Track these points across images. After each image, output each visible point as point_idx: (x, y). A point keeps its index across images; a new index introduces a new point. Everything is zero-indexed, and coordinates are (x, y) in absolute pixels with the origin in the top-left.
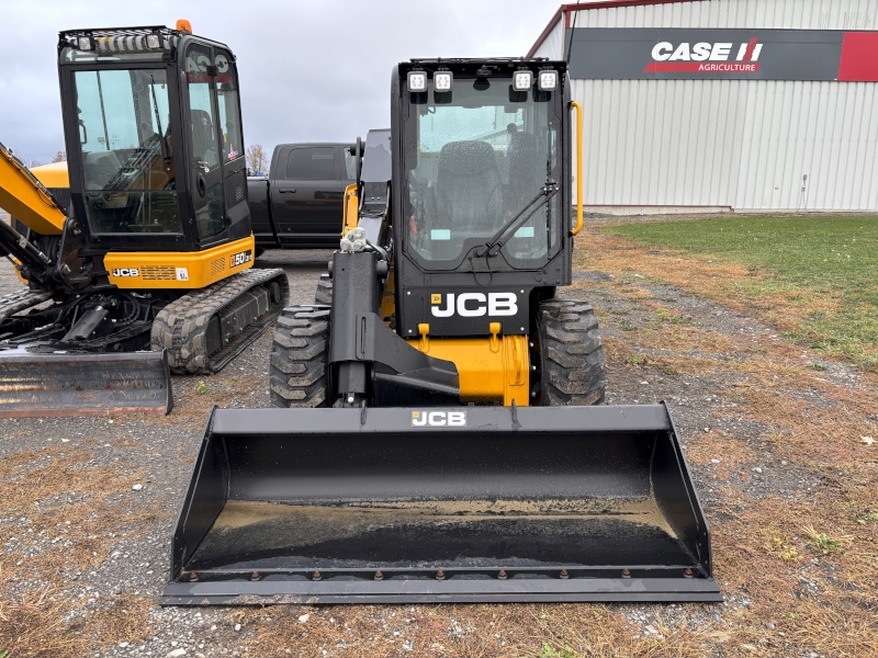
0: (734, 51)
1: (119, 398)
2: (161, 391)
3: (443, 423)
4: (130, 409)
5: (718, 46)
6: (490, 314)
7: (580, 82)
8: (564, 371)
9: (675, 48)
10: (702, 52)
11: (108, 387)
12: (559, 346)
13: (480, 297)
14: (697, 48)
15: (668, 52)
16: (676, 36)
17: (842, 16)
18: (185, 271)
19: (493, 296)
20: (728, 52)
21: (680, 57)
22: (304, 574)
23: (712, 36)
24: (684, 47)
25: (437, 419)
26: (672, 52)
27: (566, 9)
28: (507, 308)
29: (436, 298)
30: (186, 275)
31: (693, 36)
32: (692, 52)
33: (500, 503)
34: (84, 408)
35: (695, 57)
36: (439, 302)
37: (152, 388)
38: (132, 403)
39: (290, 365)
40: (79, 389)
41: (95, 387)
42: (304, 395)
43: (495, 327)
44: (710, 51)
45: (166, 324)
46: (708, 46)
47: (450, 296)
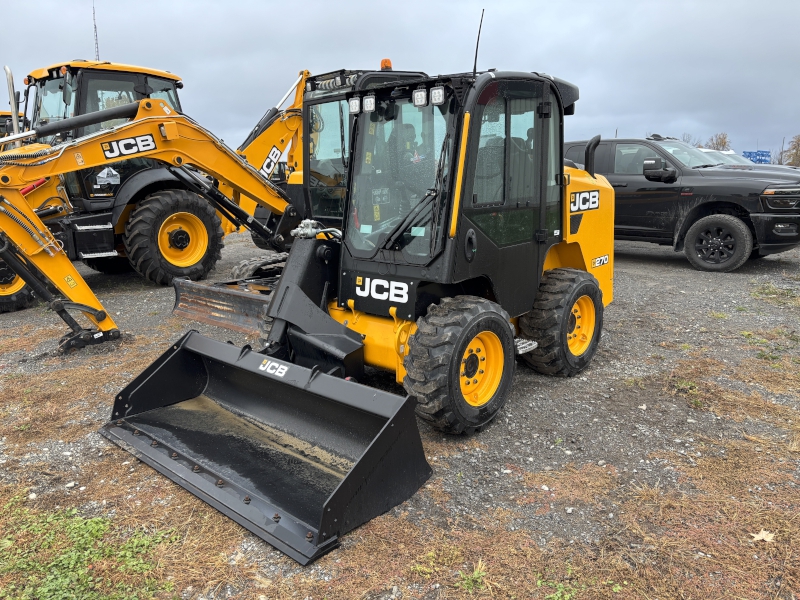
6: (391, 299)
13: (385, 284)
19: (394, 284)
25: (273, 368)
28: (402, 296)
29: (359, 281)
34: (245, 328)
36: (361, 284)
40: (247, 315)
43: (393, 310)
47: (368, 280)
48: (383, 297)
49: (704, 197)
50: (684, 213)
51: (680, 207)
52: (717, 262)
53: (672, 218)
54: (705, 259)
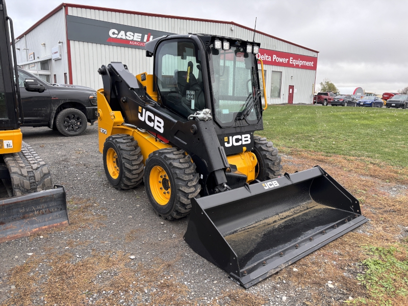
0: (143, 38)
1: (32, 223)
2: (61, 212)
3: (273, 186)
4: (44, 227)
5: (136, 34)
6: (243, 144)
7: (77, 43)
8: (272, 162)
9: (119, 33)
10: (130, 36)
11: (24, 218)
12: (268, 153)
13: (239, 137)
14: (128, 33)
15: (116, 34)
16: (120, 27)
17: (179, 29)
18: (11, 142)
19: (243, 136)
20: (140, 37)
21: (122, 37)
22: (276, 255)
23: (134, 30)
24: (122, 33)
25: (271, 185)
26: (118, 34)
27: (66, 6)
28: (248, 141)
29: (226, 139)
30: (11, 145)
31: (127, 29)
32: (126, 35)
33: (280, 214)
34: (9, 234)
35: (128, 38)
36: (227, 140)
37: (55, 212)
38: (44, 223)
39: (187, 176)
40: (2, 224)
41: (14, 220)
42: (194, 189)
43: (245, 148)
44: (133, 36)
45: (22, 175)
46: (132, 34)
47: (231, 137)
48: (239, 143)
49: (64, 100)
50: (55, 108)
51: (52, 105)
52: (76, 131)
53: (48, 112)
54: (69, 130)
